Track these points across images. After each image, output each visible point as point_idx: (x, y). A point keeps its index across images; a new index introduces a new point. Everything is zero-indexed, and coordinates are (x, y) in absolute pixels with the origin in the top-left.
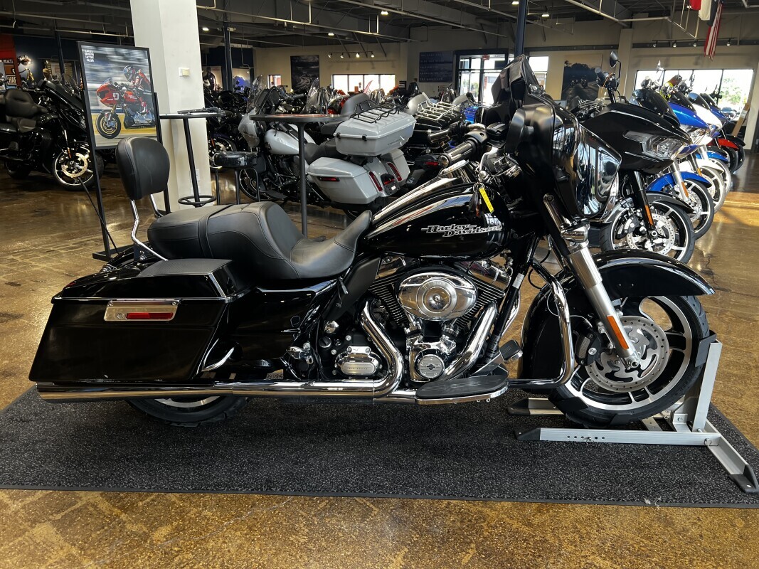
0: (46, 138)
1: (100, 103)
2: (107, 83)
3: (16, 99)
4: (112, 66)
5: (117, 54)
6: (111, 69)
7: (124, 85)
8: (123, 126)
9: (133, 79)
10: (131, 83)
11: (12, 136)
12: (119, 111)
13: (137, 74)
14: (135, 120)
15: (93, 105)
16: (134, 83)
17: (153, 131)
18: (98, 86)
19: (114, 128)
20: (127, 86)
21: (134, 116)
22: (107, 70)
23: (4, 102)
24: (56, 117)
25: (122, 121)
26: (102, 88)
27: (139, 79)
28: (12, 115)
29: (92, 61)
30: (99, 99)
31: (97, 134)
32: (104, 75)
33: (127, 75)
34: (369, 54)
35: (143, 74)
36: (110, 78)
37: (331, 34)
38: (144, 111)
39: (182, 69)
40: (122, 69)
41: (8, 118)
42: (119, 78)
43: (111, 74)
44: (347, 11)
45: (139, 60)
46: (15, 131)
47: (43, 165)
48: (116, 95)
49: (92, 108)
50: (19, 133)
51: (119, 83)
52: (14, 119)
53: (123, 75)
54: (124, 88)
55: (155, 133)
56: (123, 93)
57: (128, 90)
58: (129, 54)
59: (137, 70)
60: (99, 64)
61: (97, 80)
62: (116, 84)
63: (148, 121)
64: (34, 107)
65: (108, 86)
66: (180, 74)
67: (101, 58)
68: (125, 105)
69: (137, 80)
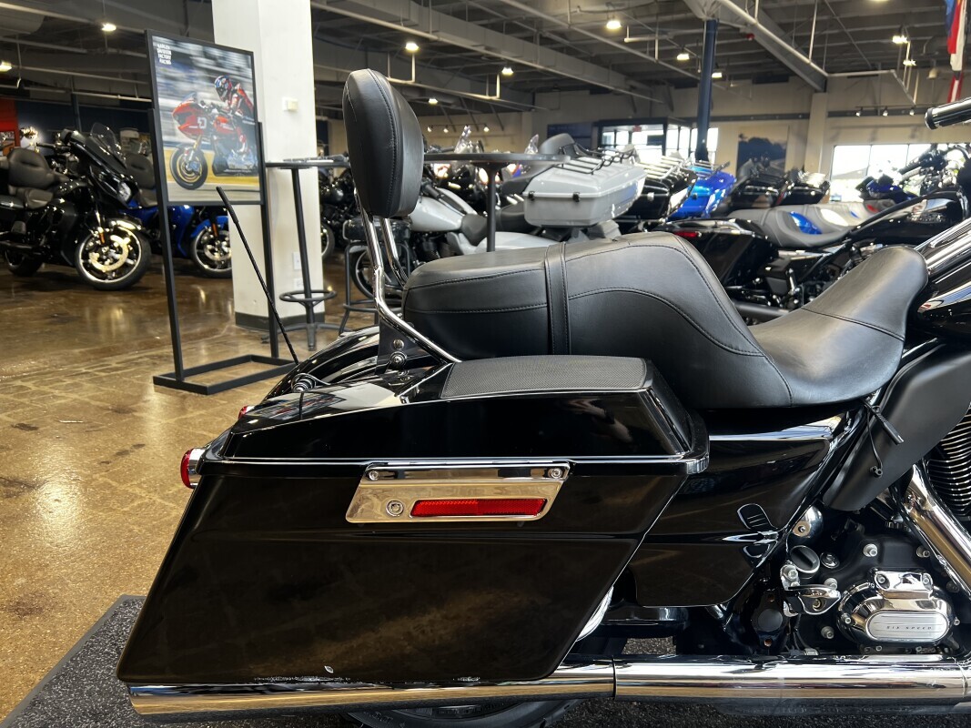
0: (67, 214)
1: (178, 131)
2: (189, 100)
3: (24, 162)
4: (197, 73)
5: (207, 55)
6: (197, 78)
7: (214, 106)
8: (210, 171)
9: (228, 98)
10: (225, 105)
11: (18, 214)
12: (207, 147)
13: (235, 91)
14: (229, 163)
15: (169, 134)
16: (229, 104)
17: (255, 182)
18: (175, 103)
19: (197, 174)
20: (219, 108)
21: (227, 156)
22: (191, 79)
23: (6, 166)
24: (83, 185)
25: (210, 163)
26: (181, 108)
27: (238, 98)
28: (16, 185)
29: (169, 63)
30: (177, 125)
31: (170, 182)
32: (184, 86)
33: (220, 90)
34: (480, 126)
35: (242, 91)
36: (194, 93)
37: (433, 101)
38: (242, 150)
39: (287, 101)
40: (212, 80)
41: (12, 189)
42: (208, 95)
43: (196, 86)
44: (457, 70)
45: (239, 69)
46: (21, 206)
47: (62, 254)
48: (203, 121)
49: (165, 138)
50: (29, 209)
51: (208, 102)
52: (21, 190)
53: (214, 90)
54: (215, 111)
55: (257, 186)
56: (212, 118)
57: (220, 115)
58: (224, 58)
59: (235, 84)
60: (178, 68)
61: (174, 94)
62: (203, 103)
63: (248, 167)
64: (49, 175)
65: (189, 106)
66: (284, 108)
67: (181, 60)
68: (215, 138)
69: (234, 101)
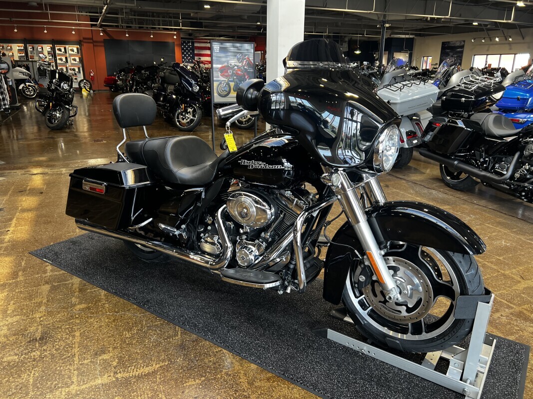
1: (220, 76)
2: (226, 64)
4: (230, 54)
5: (234, 47)
6: (229, 56)
7: (235, 65)
8: (232, 90)
9: (242, 62)
10: (240, 64)
12: (231, 81)
13: (245, 59)
15: (215, 77)
16: (242, 64)
18: (219, 66)
19: (226, 91)
21: (240, 84)
22: (226, 57)
25: (232, 87)
26: (221, 68)
27: (246, 62)
29: (218, 51)
30: (220, 74)
31: (216, 94)
32: (224, 59)
33: (238, 59)
35: (248, 58)
36: (228, 62)
37: (475, 24)
40: (235, 56)
42: (233, 61)
43: (228, 59)
45: (247, 50)
48: (230, 72)
49: (215, 79)
51: (233, 64)
53: (236, 59)
54: (236, 67)
56: (234, 70)
57: (238, 68)
58: (241, 47)
59: (245, 56)
60: (222, 53)
61: (220, 63)
62: (231, 65)
65: (226, 66)
67: (223, 50)
68: (235, 77)
69: (244, 62)
